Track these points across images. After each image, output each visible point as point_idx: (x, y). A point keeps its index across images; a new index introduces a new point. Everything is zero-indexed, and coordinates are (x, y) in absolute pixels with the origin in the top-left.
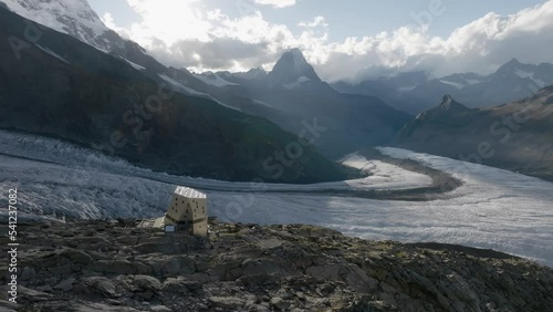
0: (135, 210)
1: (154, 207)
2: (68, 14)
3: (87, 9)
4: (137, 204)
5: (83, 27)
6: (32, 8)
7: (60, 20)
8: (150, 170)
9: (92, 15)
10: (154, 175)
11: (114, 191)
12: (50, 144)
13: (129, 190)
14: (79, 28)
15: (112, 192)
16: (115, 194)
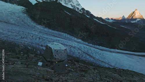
0: (79, 53)
1: (85, 53)
2: (74, 5)
3: (78, 3)
4: (80, 51)
5: (77, 8)
6: (67, 4)
7: (72, 6)
8: (87, 43)
9: (79, 5)
10: (88, 44)
11: (75, 47)
12: (64, 34)
13: (79, 47)
14: (76, 8)
15: (74, 47)
16: (75, 48)
